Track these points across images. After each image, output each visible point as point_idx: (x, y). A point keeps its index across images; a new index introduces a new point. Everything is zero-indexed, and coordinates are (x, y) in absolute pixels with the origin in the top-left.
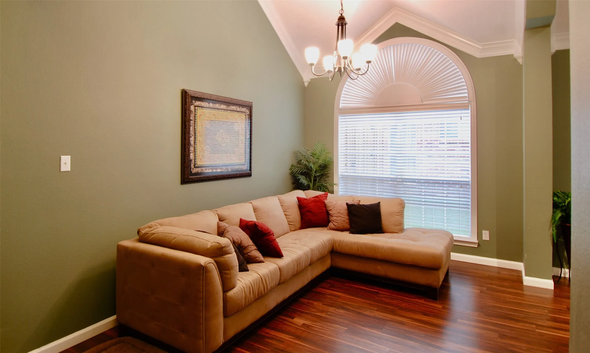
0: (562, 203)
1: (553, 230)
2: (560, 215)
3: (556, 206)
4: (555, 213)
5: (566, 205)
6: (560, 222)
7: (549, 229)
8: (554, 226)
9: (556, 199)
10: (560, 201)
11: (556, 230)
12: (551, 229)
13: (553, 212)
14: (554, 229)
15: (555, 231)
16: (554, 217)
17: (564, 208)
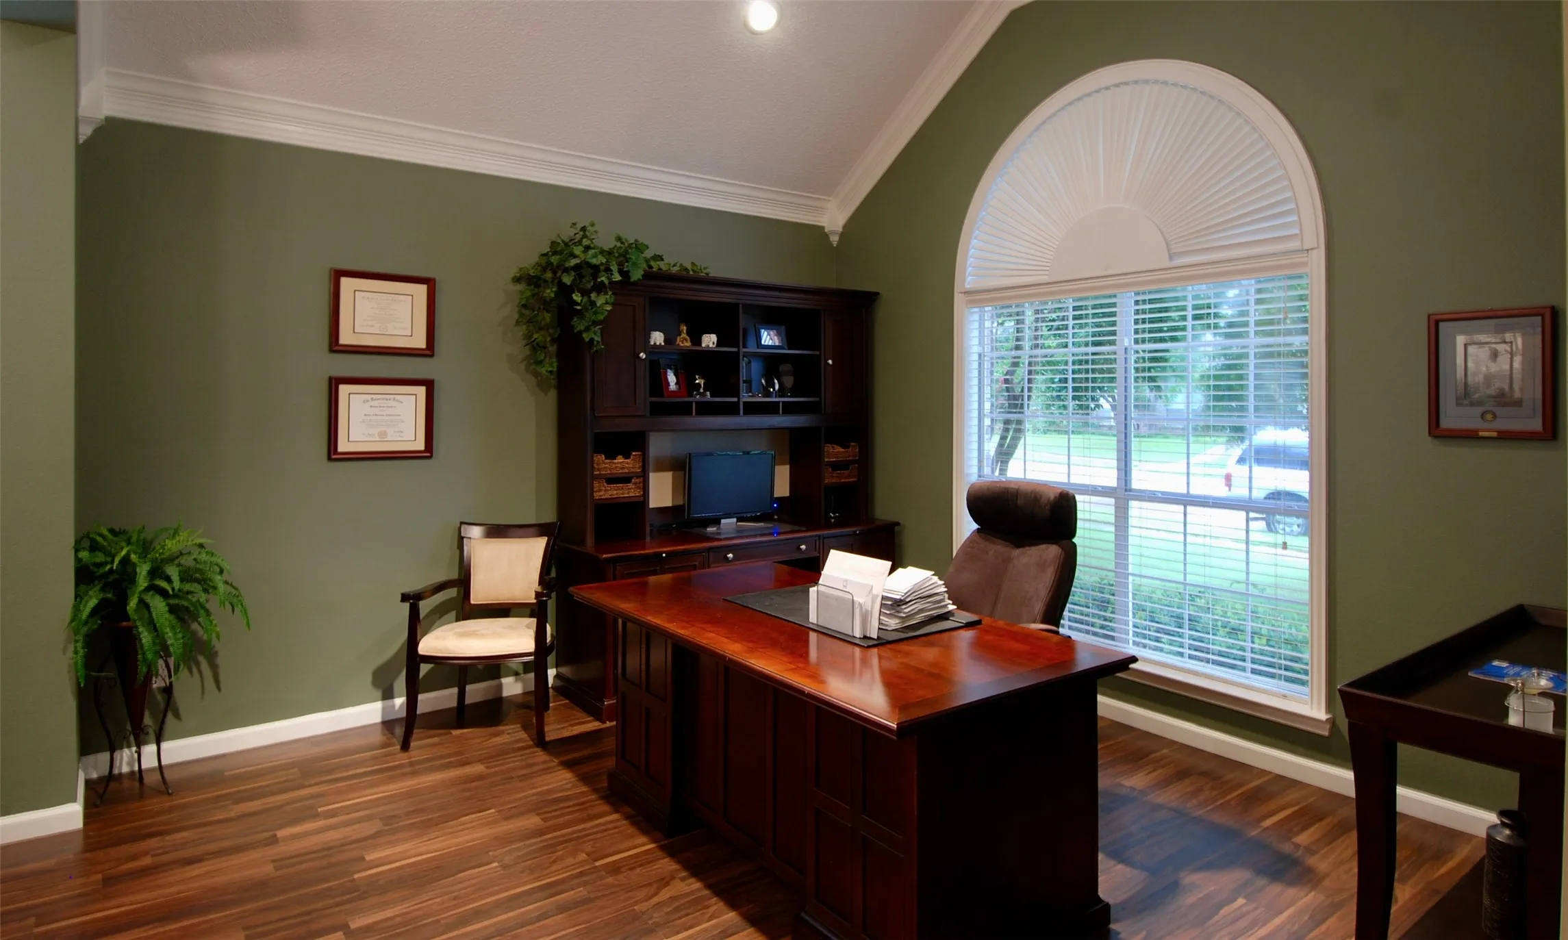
0: (106, 563)
1: (76, 652)
2: (93, 602)
3: (84, 576)
4: (82, 599)
5: (115, 568)
6: (99, 622)
7: (65, 650)
8: (80, 637)
9: (84, 555)
10: (100, 557)
11: (83, 648)
12: (71, 648)
13: (77, 596)
14: (80, 645)
15: (81, 652)
16: (77, 609)
17: (111, 578)
